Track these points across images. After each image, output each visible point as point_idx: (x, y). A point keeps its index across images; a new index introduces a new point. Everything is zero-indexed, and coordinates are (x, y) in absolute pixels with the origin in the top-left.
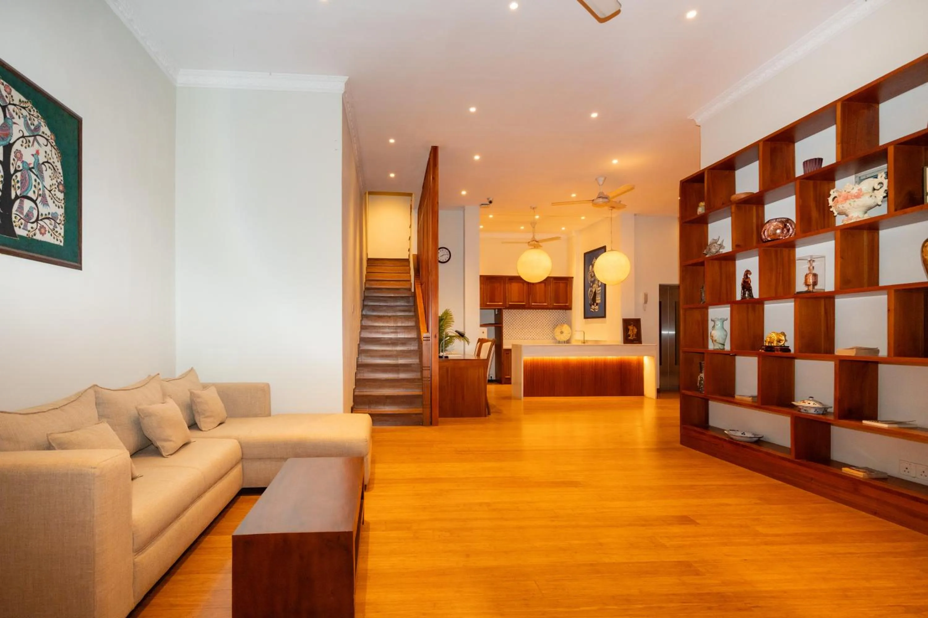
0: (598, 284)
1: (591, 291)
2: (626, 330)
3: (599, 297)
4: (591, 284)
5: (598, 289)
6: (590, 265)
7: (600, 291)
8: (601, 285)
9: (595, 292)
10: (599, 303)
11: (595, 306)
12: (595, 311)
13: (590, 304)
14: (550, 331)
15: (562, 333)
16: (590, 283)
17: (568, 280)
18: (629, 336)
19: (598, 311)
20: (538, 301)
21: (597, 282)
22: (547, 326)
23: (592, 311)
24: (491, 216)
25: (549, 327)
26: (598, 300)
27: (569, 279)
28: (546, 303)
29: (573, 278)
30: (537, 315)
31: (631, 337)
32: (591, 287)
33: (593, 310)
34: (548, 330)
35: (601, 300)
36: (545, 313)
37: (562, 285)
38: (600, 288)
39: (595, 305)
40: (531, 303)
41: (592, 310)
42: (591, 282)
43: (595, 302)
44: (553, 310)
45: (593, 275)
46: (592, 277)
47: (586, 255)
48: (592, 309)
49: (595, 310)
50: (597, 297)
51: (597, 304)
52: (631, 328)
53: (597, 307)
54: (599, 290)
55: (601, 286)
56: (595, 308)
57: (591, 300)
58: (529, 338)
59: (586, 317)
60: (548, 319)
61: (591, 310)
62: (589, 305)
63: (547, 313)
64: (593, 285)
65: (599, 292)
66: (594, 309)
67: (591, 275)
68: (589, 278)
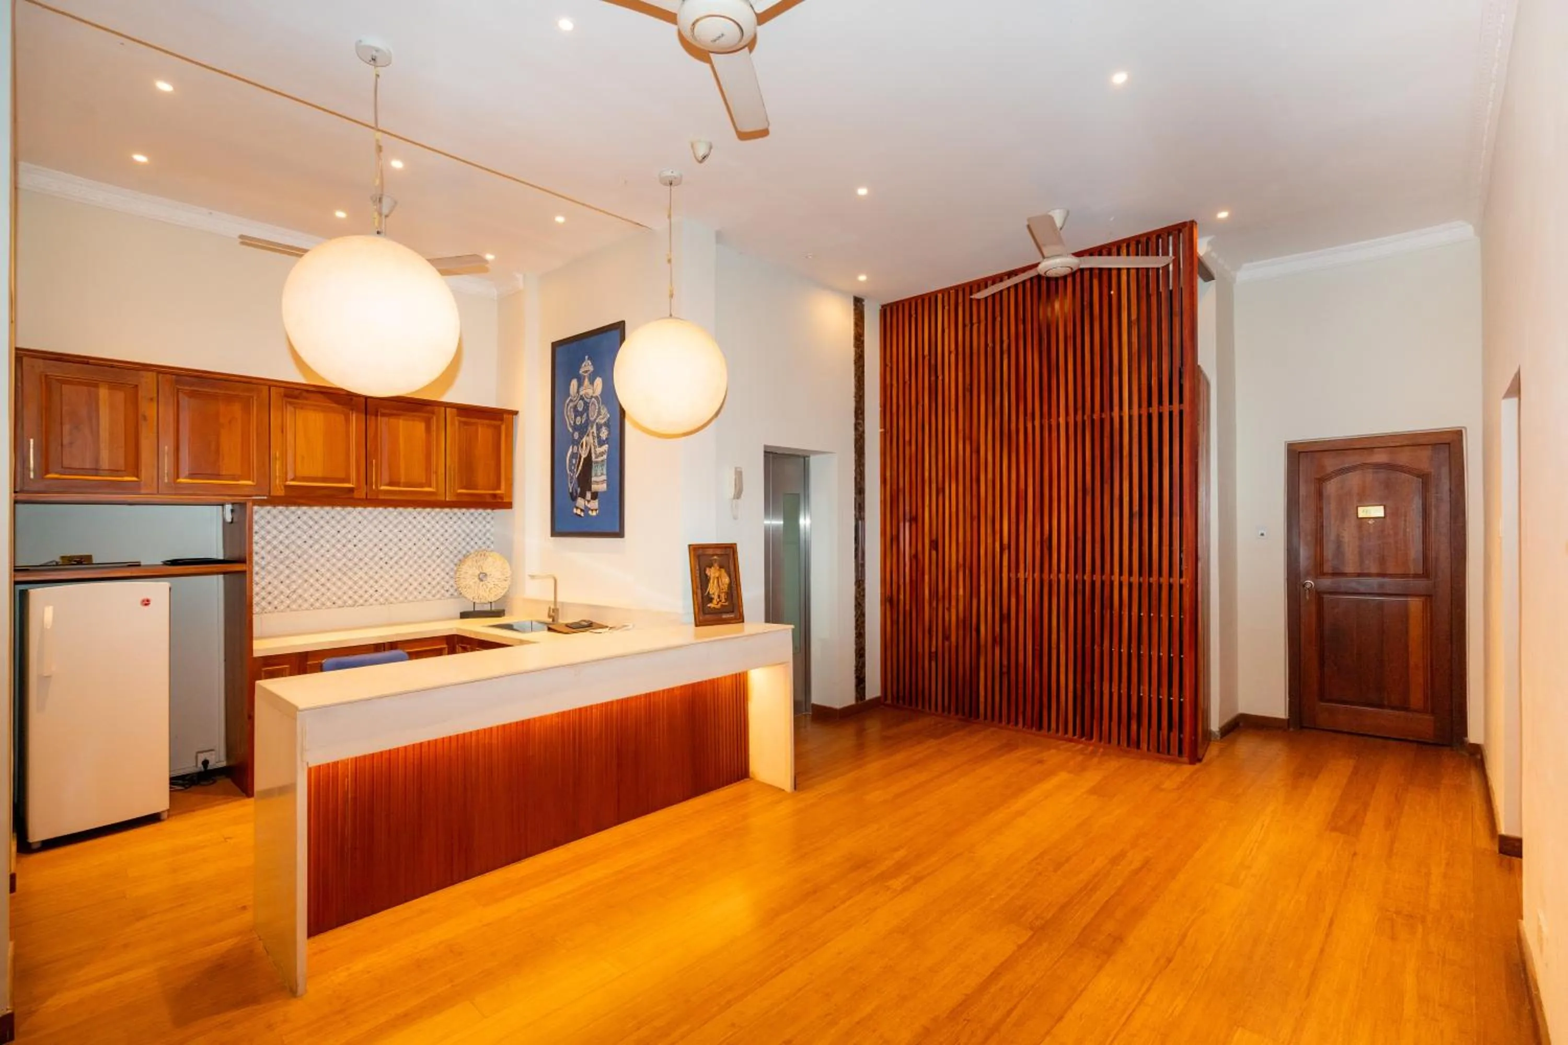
0: (599, 437)
1: (574, 455)
2: (701, 582)
3: (602, 474)
4: (576, 435)
5: (599, 450)
6: (573, 378)
7: (605, 457)
8: (607, 439)
9: (588, 459)
10: (604, 493)
11: (589, 501)
12: (587, 515)
13: (571, 494)
14: (443, 574)
15: (482, 577)
16: (571, 430)
17: (502, 420)
18: (711, 600)
19: (597, 515)
20: (403, 480)
21: (594, 429)
22: (434, 557)
23: (580, 516)
24: (164, 86)
25: (443, 561)
26: (599, 481)
27: (505, 416)
28: (430, 486)
29: (516, 413)
30: (400, 522)
31: (715, 602)
32: (577, 443)
33: (582, 510)
34: (438, 570)
35: (609, 482)
36: (429, 518)
37: (483, 432)
38: (605, 447)
39: (589, 495)
40: (376, 486)
41: (579, 512)
42: (575, 428)
43: (590, 489)
44: (456, 510)
45: (580, 409)
46: (577, 413)
47: (558, 349)
48: (577, 508)
49: (590, 512)
50: (593, 474)
51: (595, 496)
52: (712, 573)
53: (595, 504)
54: (602, 454)
55: (606, 441)
56: (588, 505)
57: (574, 480)
58: (371, 600)
59: (556, 531)
60: (438, 535)
61: (575, 510)
62: (569, 495)
63: (433, 518)
64: (581, 438)
65: (600, 459)
66: (585, 510)
67: (575, 407)
68: (570, 418)
